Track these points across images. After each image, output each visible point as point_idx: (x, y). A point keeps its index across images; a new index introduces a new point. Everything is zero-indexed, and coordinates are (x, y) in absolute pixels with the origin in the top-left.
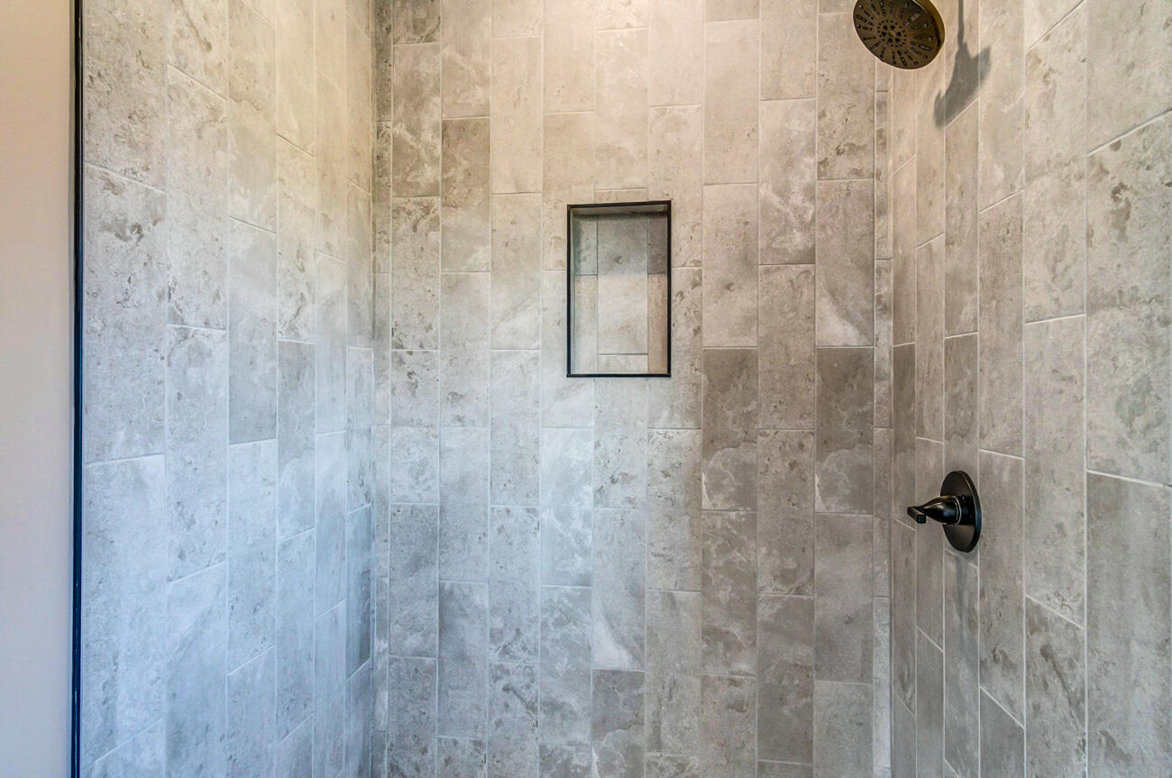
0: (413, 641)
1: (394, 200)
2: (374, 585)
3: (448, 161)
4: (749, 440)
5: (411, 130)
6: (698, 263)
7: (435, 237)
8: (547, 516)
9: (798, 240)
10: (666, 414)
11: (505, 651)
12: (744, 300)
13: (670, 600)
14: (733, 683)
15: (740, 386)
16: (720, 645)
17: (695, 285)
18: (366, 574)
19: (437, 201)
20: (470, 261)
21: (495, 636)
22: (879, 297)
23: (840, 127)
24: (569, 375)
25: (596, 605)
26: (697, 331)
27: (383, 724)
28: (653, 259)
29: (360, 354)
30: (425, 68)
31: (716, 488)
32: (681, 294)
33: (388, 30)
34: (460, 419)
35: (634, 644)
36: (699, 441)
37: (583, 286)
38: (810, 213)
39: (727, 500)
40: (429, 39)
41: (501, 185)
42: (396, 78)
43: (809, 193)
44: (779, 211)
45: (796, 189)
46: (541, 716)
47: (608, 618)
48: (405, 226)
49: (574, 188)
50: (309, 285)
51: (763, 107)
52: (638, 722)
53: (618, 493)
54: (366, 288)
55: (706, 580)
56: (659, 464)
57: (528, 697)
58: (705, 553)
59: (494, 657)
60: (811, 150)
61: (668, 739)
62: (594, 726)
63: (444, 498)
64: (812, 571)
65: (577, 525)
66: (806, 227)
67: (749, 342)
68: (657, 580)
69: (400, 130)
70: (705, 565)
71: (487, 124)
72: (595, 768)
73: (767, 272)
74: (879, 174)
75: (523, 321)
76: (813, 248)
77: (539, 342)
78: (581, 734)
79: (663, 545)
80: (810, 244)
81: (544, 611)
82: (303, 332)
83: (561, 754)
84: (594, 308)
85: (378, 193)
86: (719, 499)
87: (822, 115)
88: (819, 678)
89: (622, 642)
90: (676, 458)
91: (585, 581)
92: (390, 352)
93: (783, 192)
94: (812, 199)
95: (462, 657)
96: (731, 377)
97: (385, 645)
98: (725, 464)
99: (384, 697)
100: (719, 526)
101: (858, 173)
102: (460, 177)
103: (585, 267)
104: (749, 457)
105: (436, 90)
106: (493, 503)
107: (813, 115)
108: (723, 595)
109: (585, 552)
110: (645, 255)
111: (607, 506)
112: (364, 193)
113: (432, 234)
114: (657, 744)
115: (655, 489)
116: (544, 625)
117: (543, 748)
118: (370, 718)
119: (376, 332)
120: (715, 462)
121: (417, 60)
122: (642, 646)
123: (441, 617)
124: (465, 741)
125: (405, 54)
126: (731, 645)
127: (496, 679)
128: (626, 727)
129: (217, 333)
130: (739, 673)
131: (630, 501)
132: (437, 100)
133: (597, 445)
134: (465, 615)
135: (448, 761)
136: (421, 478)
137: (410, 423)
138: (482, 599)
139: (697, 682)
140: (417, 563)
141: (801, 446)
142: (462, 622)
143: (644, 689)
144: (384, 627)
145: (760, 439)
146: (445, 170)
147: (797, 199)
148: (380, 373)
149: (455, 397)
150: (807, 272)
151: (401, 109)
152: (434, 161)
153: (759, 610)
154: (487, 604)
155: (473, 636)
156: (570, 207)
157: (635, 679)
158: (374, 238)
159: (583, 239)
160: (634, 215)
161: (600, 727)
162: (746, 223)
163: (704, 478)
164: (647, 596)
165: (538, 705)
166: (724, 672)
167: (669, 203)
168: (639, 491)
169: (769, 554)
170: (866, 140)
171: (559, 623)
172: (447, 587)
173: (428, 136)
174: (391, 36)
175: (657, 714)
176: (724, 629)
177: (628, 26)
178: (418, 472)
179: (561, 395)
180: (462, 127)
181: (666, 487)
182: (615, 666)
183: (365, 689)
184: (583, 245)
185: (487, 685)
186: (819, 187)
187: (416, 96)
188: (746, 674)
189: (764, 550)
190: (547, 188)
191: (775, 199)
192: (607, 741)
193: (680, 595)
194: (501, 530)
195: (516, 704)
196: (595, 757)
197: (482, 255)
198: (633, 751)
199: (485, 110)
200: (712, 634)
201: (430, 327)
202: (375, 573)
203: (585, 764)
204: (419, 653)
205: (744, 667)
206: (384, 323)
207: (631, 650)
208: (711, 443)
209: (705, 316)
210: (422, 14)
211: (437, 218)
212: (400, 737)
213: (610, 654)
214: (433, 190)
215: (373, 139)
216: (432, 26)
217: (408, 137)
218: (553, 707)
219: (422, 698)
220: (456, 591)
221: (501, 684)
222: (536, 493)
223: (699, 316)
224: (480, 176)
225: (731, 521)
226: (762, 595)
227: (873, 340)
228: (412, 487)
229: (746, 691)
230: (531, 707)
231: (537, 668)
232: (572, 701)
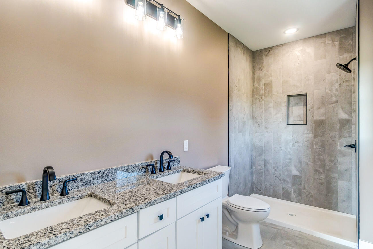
0: (259, 167)
1: (256, 96)
2: (253, 157)
3: (265, 90)
4: (324, 136)
5: (259, 85)
6: (313, 104)
7: (263, 102)
8: (283, 148)
9: (334, 99)
10: (306, 131)
11: (276, 170)
12: (322, 110)
13: (307, 164)
14: (320, 179)
15: (322, 126)
16: (317, 172)
17: (312, 108)
18: (252, 156)
19: (263, 96)
20: (269, 106)
21: (274, 168)
22: (353, 109)
23: (344, 77)
24: (287, 124)
25: (293, 164)
26: (312, 116)
27: (254, 180)
28: (304, 103)
29: (251, 121)
30: (261, 75)
31: (316, 144)
32: (309, 110)
33: (255, 69)
34: (267, 132)
35: (300, 171)
36: (313, 136)
37: (290, 109)
38: (337, 94)
39: (319, 147)
40: (262, 70)
41: (274, 93)
42: (256, 77)
43: (337, 90)
44: (330, 94)
45: (334, 89)
46: (282, 182)
47: (295, 166)
48: (258, 101)
49: (288, 92)
50: (245, 113)
51: (327, 75)
52: (301, 184)
53: (297, 145)
54: (252, 111)
55: (314, 161)
56: (305, 140)
57: (280, 178)
58: (314, 156)
59: (273, 171)
60: (337, 82)
61: (307, 188)
62: (292, 184)
63: (264, 144)
64: (338, 160)
65: (289, 150)
66: (336, 96)
67: (323, 118)
68: (305, 160)
69: (257, 85)
70: (314, 158)
71: (272, 83)
72: (292, 191)
73: (327, 105)
74: (353, 86)
75: (278, 115)
76: (338, 100)
77: (282, 119)
78: (290, 185)
79: (306, 154)
80: (337, 100)
81: (283, 164)
82: (245, 119)
83: (286, 189)
84: (292, 112)
85: (253, 95)
86: (317, 147)
87: (340, 75)
88: (339, 180)
89: (297, 170)
90: (308, 139)
91: (290, 159)
92: (255, 121)
93: (331, 90)
94: (338, 91)
95: (268, 171)
96: (320, 125)
97: (254, 168)
98: (319, 140)
99: (255, 176)
100: (317, 151)
101: (348, 86)
102: (267, 92)
103: (291, 105)
104: (323, 139)
105: (263, 78)
106: (273, 145)
107: (338, 76)
108: (318, 163)
109: (290, 155)
110: (303, 103)
111: (294, 147)
112: (251, 96)
113: (262, 102)
114: (305, 188)
115: (304, 144)
116: (283, 166)
117: (282, 187)
118: (252, 179)
119: (253, 118)
120: (317, 139)
121: (259, 74)
122: (301, 171)
123: (264, 163)
124: (269, 184)
125: (258, 73)
126: (320, 173)
127: (274, 175)
128: (299, 185)
129: (237, 120)
130: (321, 178)
131: (299, 146)
132: (263, 80)
133: (292, 136)
134: (268, 164)
135: (265, 187)
136: (261, 141)
137: (259, 132)
138: (271, 161)
139: (313, 179)
140: (260, 155)
141: (335, 137)
142: (268, 165)
143: (302, 179)
144: (254, 165)
145: (326, 136)
146: (264, 91)
147: (334, 91)
148: (253, 124)
149: (266, 128)
150: (336, 105)
151: (257, 82)
152: (263, 90)
153: (326, 167)
154: (272, 162)
155: (270, 167)
156: (287, 96)
157: (300, 177)
158: (253, 103)
159: (290, 100)
160: (300, 96)
161: (293, 184)
162: (323, 97)
163: (314, 143)
164: (302, 163)
165: (282, 180)
166: (318, 177)
167: (307, 94)
168: (301, 144)
169: (328, 157)
170: (350, 79)
171: (285, 166)
172: (265, 159)
173: (261, 86)
174: (255, 71)
175: (305, 183)
176: (318, 170)
177: (298, 64)
178: (260, 140)
179: (286, 128)
180: (267, 84)
181: (306, 144)
182: (296, 174)
183: (252, 173)
184: (290, 102)
185: (272, 176)
186: (339, 89)
187: (259, 79)
188: (323, 178)
189: (327, 156)
190: (283, 93)
191: (329, 92)
192: (295, 187)
193: (309, 163)
194: (274, 150)
195: (277, 179)
196: (292, 190)
197: (271, 105)
198: (300, 190)
199: (272, 81)
200: (316, 171)
201: (262, 117)
202: (253, 156)
203: (290, 190)
204: (260, 169)
205: (322, 177)
206: (254, 116)
207: (299, 172)
208: (315, 136)
209: (314, 114)
210: (260, 66)
211: (263, 99)
212: (257, 182)
213: (295, 172)
214: (262, 95)
215: (252, 87)
216: (262, 68)
217: (258, 86)
218: (284, 180)
219: (261, 177)
220: (267, 160)
221: (275, 176)
222: (281, 144)
223: (313, 114)
224: (271, 92)
225: (320, 150)
226: (326, 164)
227: (352, 117)
228: (259, 143)
229: (323, 181)
230: (280, 180)
231: (281, 174)
232: (288, 179)
